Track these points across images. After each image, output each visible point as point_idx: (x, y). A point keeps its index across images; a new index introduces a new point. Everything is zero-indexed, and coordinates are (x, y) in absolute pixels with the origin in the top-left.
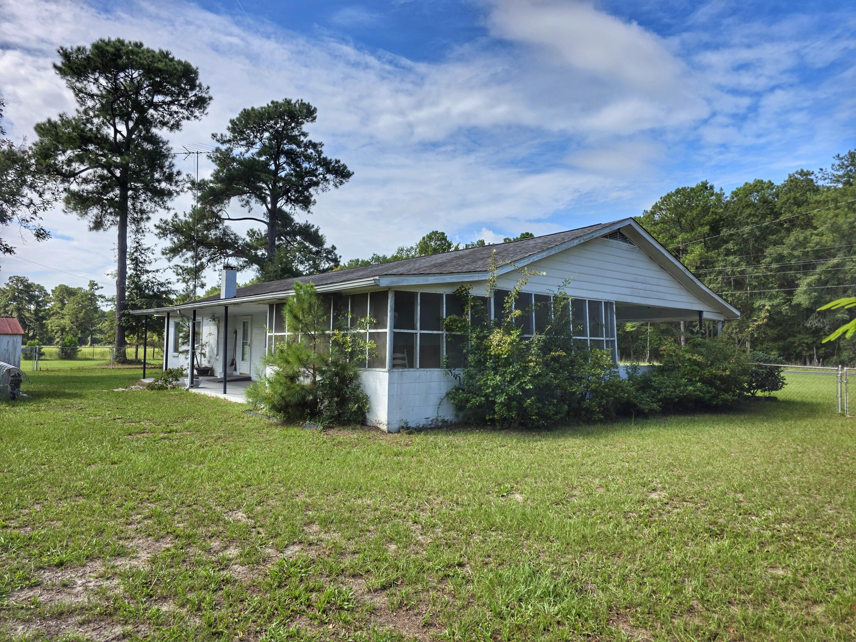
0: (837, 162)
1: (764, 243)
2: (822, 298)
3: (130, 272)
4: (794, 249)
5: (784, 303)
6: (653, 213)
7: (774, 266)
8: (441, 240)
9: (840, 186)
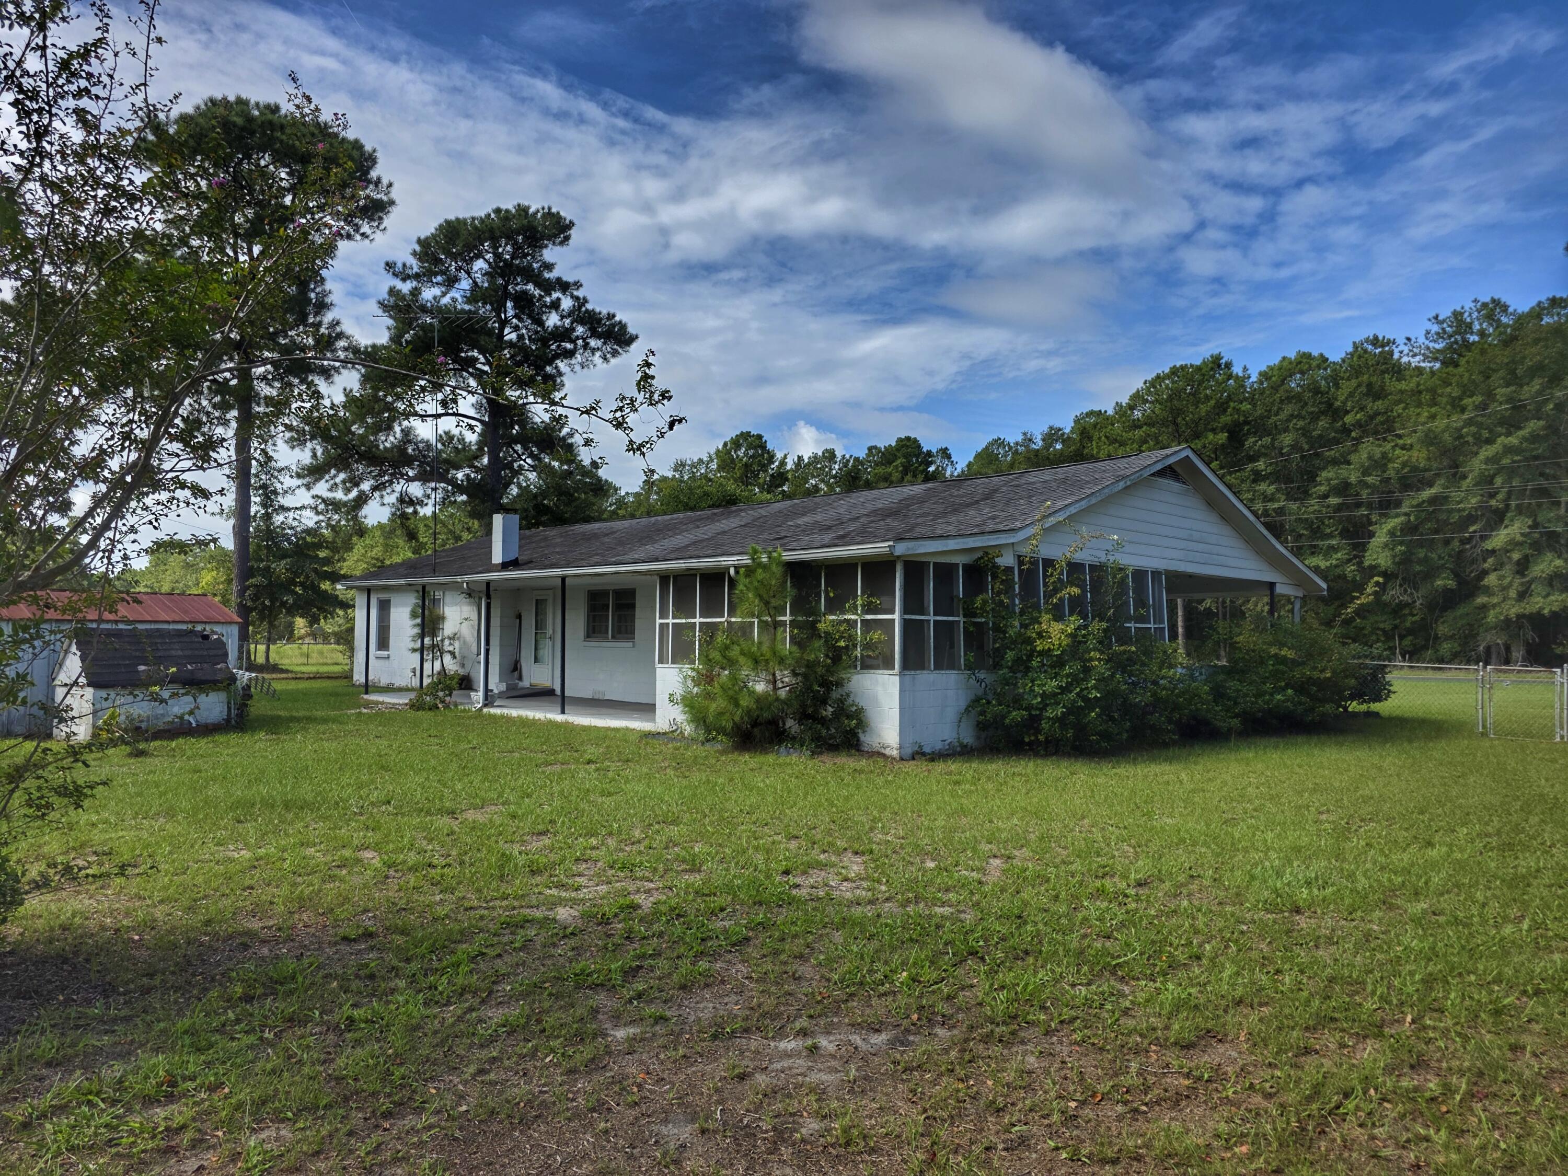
0: (1435, 328)
1: (1317, 462)
2: (1413, 554)
3: (255, 509)
4: (1366, 472)
5: (1349, 561)
6: (1132, 408)
7: (1334, 500)
8: (755, 448)
9: (1438, 365)
